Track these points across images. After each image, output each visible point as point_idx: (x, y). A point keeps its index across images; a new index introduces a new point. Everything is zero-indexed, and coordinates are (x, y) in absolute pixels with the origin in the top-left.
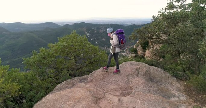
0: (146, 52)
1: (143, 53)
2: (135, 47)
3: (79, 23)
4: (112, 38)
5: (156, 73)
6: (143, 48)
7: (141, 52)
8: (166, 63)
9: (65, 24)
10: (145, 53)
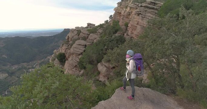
0: (65, 65)
1: (61, 66)
2: (51, 61)
4: (129, 63)
6: (61, 62)
8: (88, 73)
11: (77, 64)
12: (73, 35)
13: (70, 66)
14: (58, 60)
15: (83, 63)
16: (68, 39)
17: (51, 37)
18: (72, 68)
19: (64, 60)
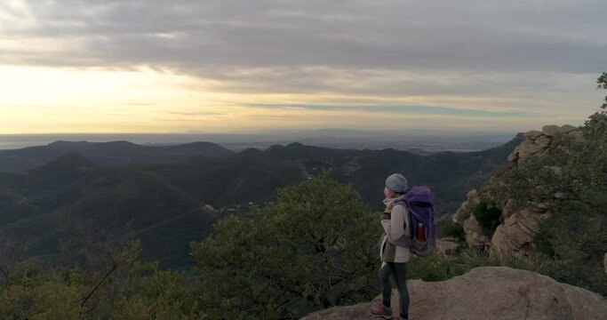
0: (494, 237)
1: (483, 238)
2: (455, 220)
3: (284, 145)
4: (389, 214)
5: (585, 307)
6: (484, 226)
7: (475, 235)
9: (245, 147)
10: (490, 241)
11: (529, 240)
12: (532, 149)
13: (508, 241)
14: (477, 218)
15: (549, 240)
16: (516, 161)
17: (476, 154)
18: (514, 247)
19: (494, 222)
